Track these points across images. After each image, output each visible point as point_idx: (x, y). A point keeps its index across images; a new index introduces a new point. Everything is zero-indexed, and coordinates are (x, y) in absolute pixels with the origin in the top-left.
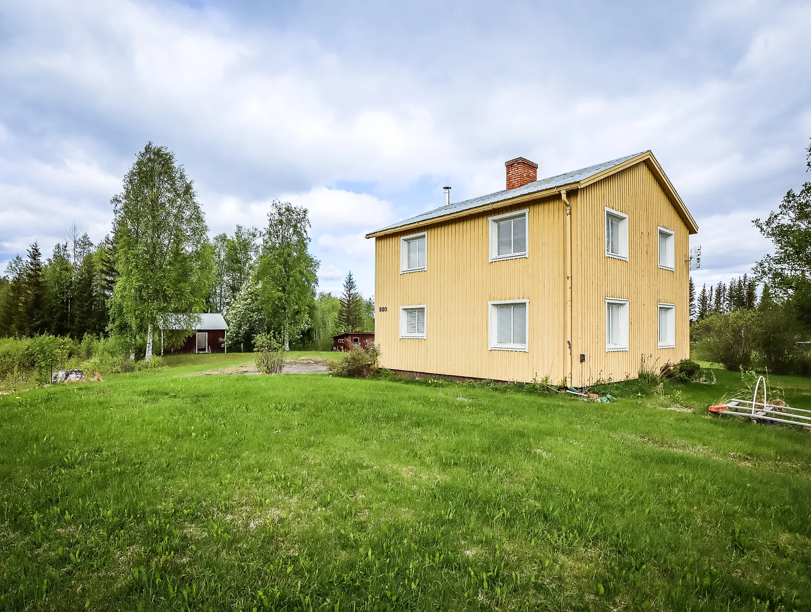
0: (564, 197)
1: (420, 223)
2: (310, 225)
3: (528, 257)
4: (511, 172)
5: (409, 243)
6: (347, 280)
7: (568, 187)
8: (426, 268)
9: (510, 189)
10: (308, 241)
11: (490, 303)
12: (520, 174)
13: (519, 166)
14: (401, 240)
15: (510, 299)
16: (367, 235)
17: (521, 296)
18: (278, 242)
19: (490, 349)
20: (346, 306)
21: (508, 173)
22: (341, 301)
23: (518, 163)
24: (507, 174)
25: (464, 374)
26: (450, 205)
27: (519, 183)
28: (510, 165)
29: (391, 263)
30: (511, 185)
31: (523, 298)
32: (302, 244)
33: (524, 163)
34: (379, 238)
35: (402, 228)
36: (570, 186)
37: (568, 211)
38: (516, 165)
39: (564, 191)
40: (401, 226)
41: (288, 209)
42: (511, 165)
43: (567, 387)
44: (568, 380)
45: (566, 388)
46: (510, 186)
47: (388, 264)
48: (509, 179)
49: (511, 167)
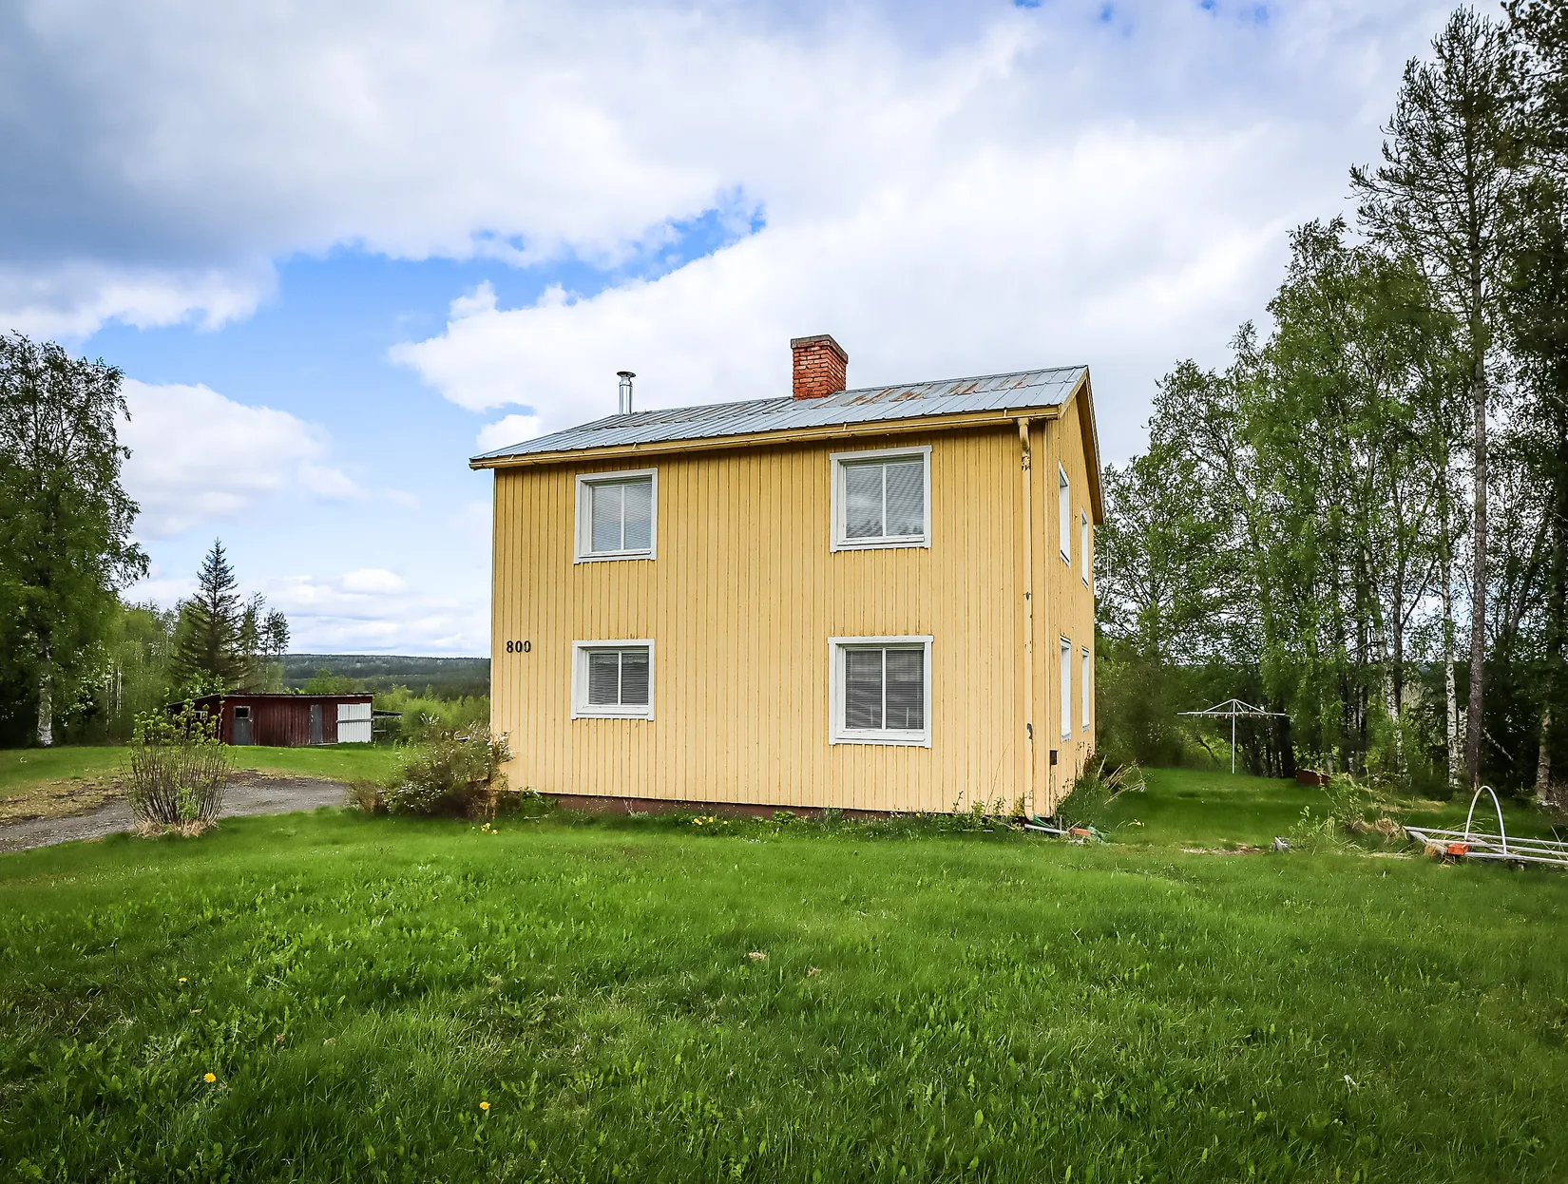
0: (1024, 431)
1: (643, 448)
2: (127, 414)
3: (929, 546)
4: (806, 363)
5: (594, 490)
6: (208, 563)
7: (1031, 414)
8: (654, 553)
9: (801, 398)
10: (120, 455)
11: (833, 641)
12: (826, 369)
13: (823, 352)
14: (578, 484)
15: (884, 634)
16: (473, 460)
17: (911, 629)
18: (24, 448)
19: (832, 742)
20: (206, 627)
21: (797, 363)
22: (189, 614)
23: (821, 347)
24: (795, 366)
25: (761, 800)
26: (631, 419)
27: (825, 387)
28: (801, 348)
29: (544, 534)
30: (804, 389)
31: (918, 633)
32: (104, 463)
33: (831, 348)
34: (502, 473)
35: (587, 453)
36: (1036, 411)
37: (1027, 462)
38: (816, 348)
39: (1026, 421)
40: (587, 449)
41: (56, 363)
42: (806, 348)
43: (1025, 818)
44: (1028, 802)
45: (1023, 820)
46: (803, 391)
47: (535, 536)
48: (798, 376)
49: (806, 351)
